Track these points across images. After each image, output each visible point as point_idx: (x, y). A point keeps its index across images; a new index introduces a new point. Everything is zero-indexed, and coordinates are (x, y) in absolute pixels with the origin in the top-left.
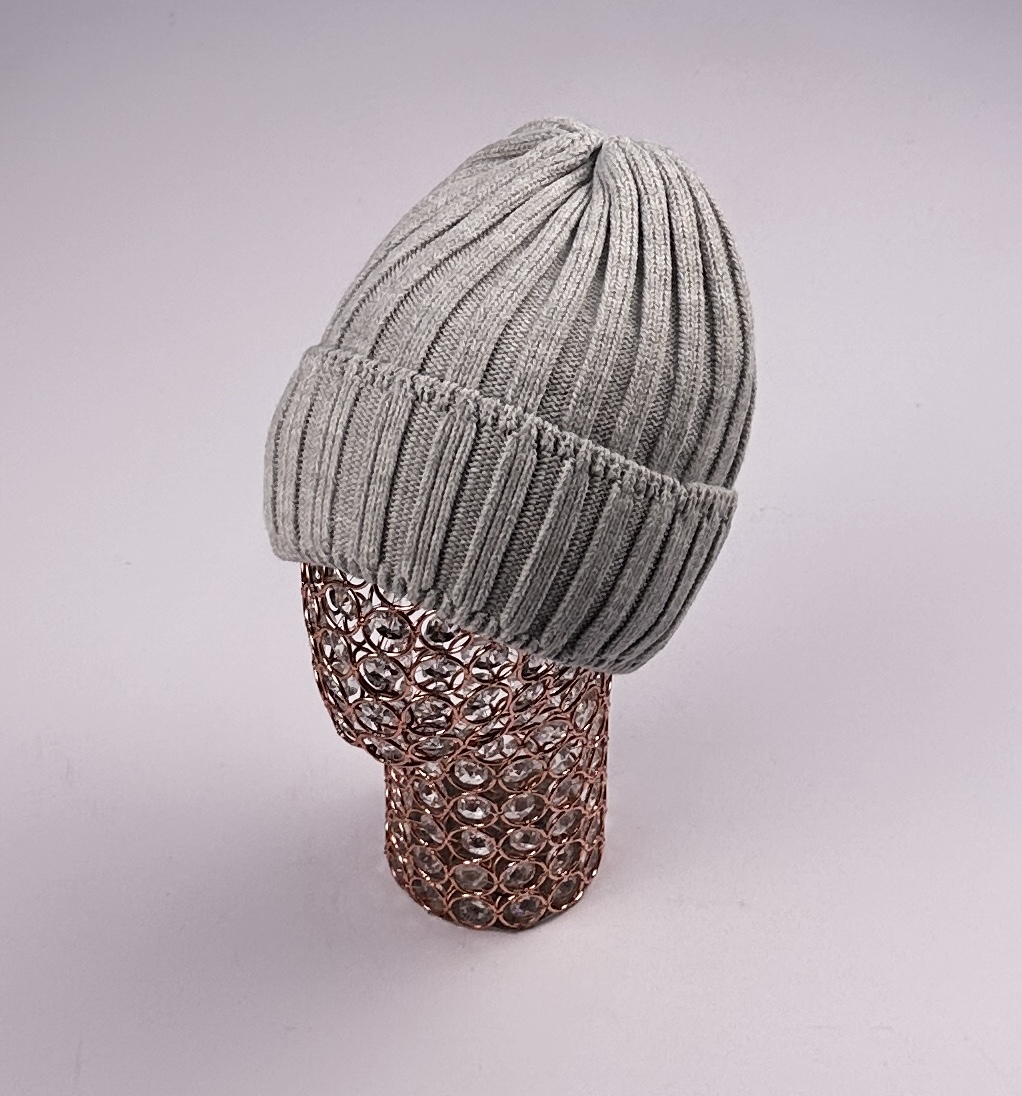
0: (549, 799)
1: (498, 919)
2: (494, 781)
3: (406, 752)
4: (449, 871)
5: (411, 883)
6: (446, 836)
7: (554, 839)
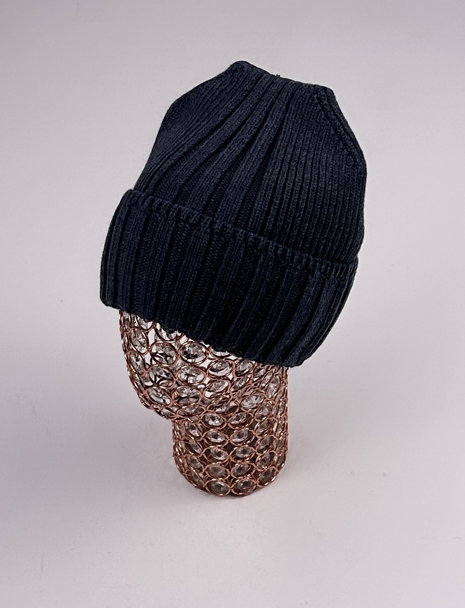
0: (255, 432)
1: (231, 491)
3: (176, 414)
5: (186, 472)
6: (203, 451)
7: (259, 451)
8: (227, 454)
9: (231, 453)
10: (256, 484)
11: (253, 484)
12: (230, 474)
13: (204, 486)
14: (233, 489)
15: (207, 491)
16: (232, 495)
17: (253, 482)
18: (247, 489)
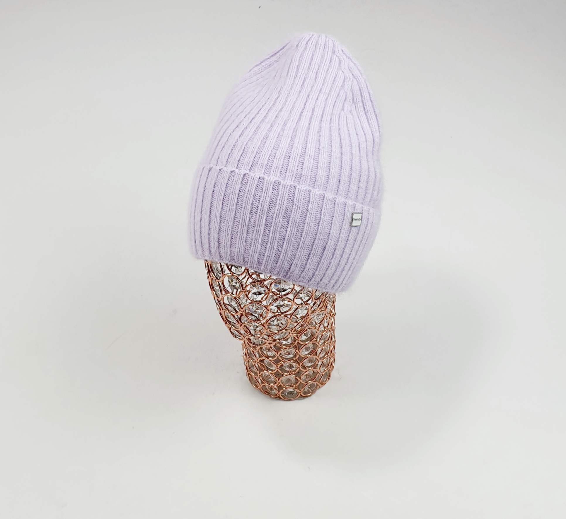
0: (319, 343)
1: (301, 395)
2: (297, 342)
3: (268, 341)
4: (279, 380)
5: (261, 387)
6: (277, 367)
7: (320, 358)
8: (298, 366)
9: (301, 365)
11: (318, 385)
12: (300, 381)
13: (278, 395)
14: (302, 392)
15: (281, 398)
16: (302, 397)
17: (317, 384)
18: (313, 389)
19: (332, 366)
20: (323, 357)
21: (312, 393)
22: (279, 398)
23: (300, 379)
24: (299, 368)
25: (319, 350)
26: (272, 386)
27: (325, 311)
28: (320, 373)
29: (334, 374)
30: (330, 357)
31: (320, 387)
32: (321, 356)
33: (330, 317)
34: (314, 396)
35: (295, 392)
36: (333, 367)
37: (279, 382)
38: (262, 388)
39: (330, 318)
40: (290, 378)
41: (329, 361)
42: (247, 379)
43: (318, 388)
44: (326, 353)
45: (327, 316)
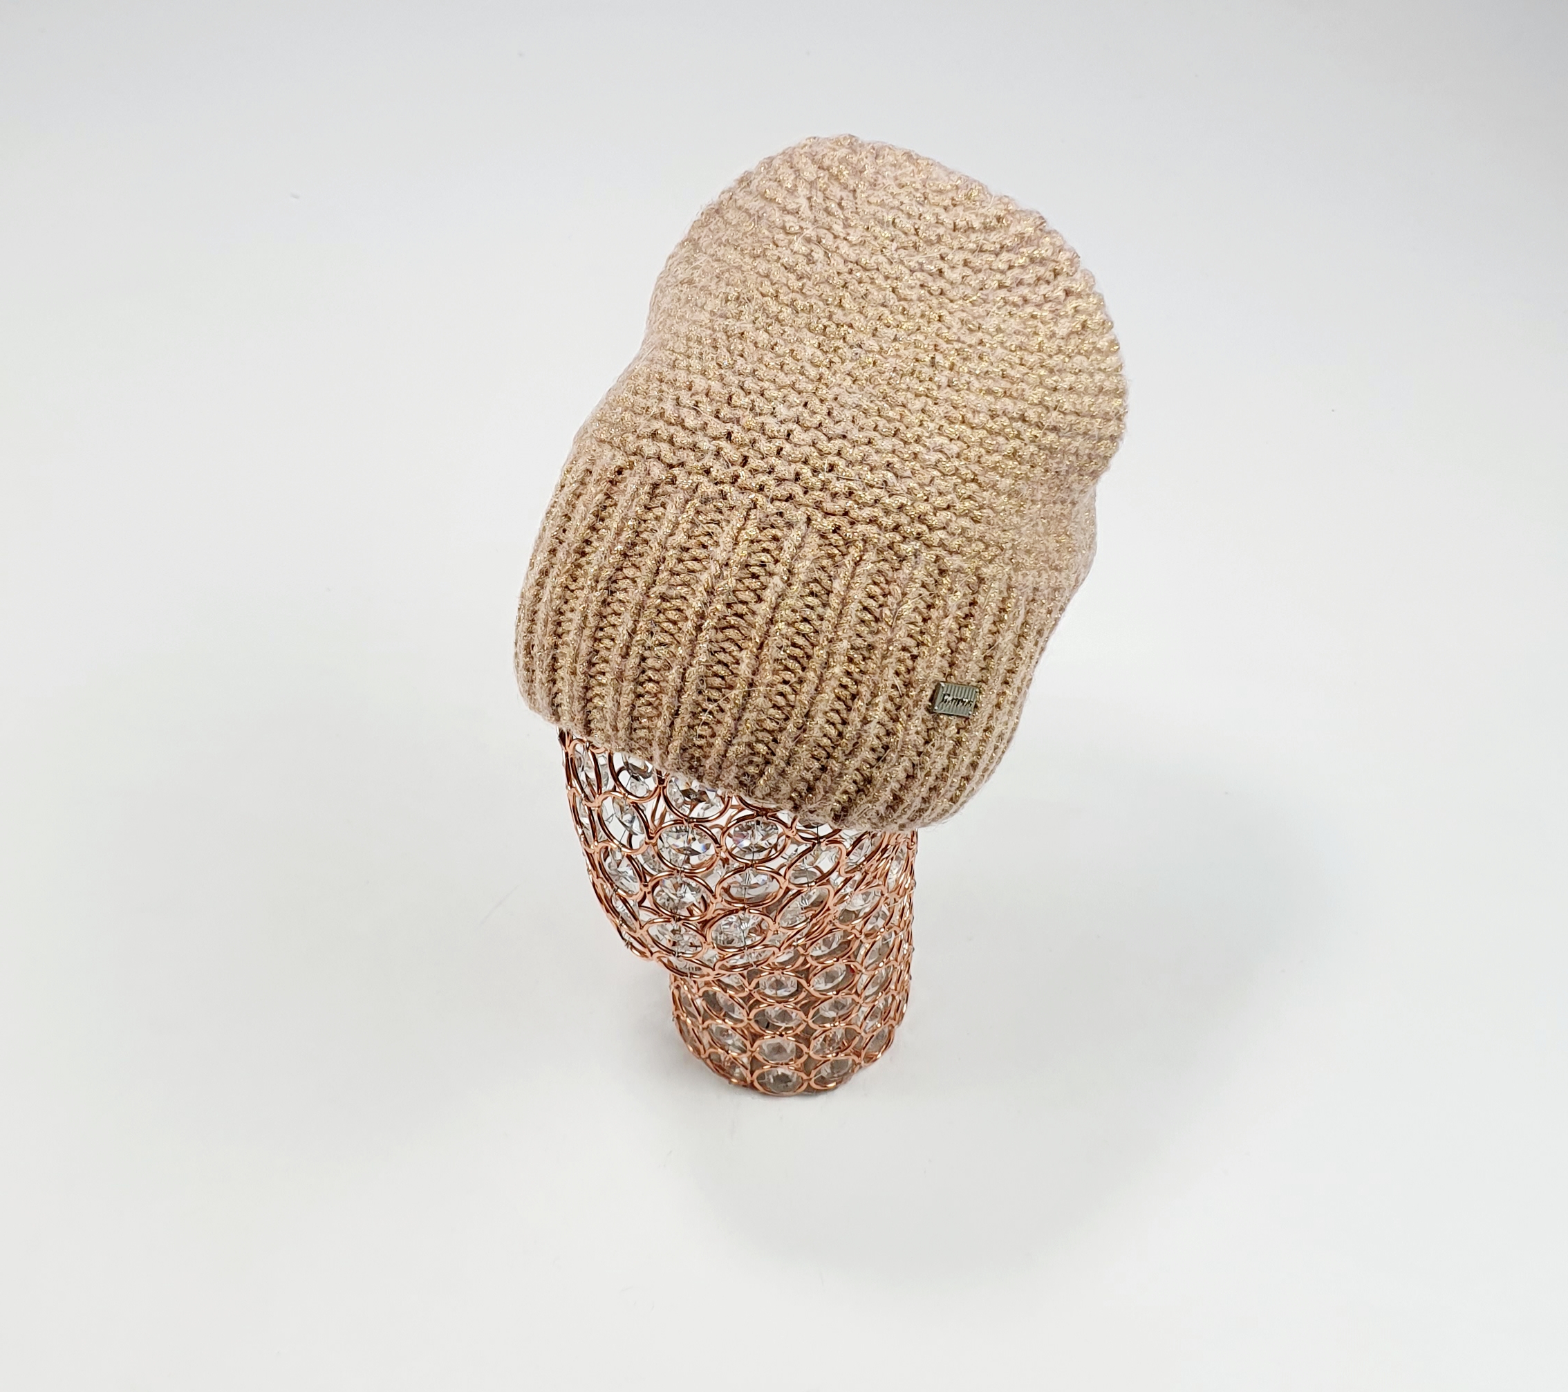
8: (804, 1017)
9: (811, 1015)
10: (860, 1064)
11: (856, 1064)
12: (808, 1054)
13: (749, 1080)
14: (813, 1080)
15: (756, 1089)
16: (811, 1091)
17: (853, 1060)
18: (841, 1075)
19: (898, 1015)
20: (876, 993)
21: (840, 1082)
22: (752, 1086)
23: (808, 1047)
24: (807, 1022)
25: (865, 978)
26: (734, 1058)
27: (882, 888)
28: (863, 1034)
29: (902, 1033)
30: (893, 995)
31: (861, 1067)
32: (870, 990)
33: (897, 897)
34: (843, 1091)
35: (794, 1079)
36: (902, 1015)
37: (752, 1052)
38: (709, 1056)
39: (895, 901)
40: (782, 1043)
41: (891, 1004)
42: (673, 1026)
43: (855, 1071)
44: (881, 986)
45: (887, 898)
